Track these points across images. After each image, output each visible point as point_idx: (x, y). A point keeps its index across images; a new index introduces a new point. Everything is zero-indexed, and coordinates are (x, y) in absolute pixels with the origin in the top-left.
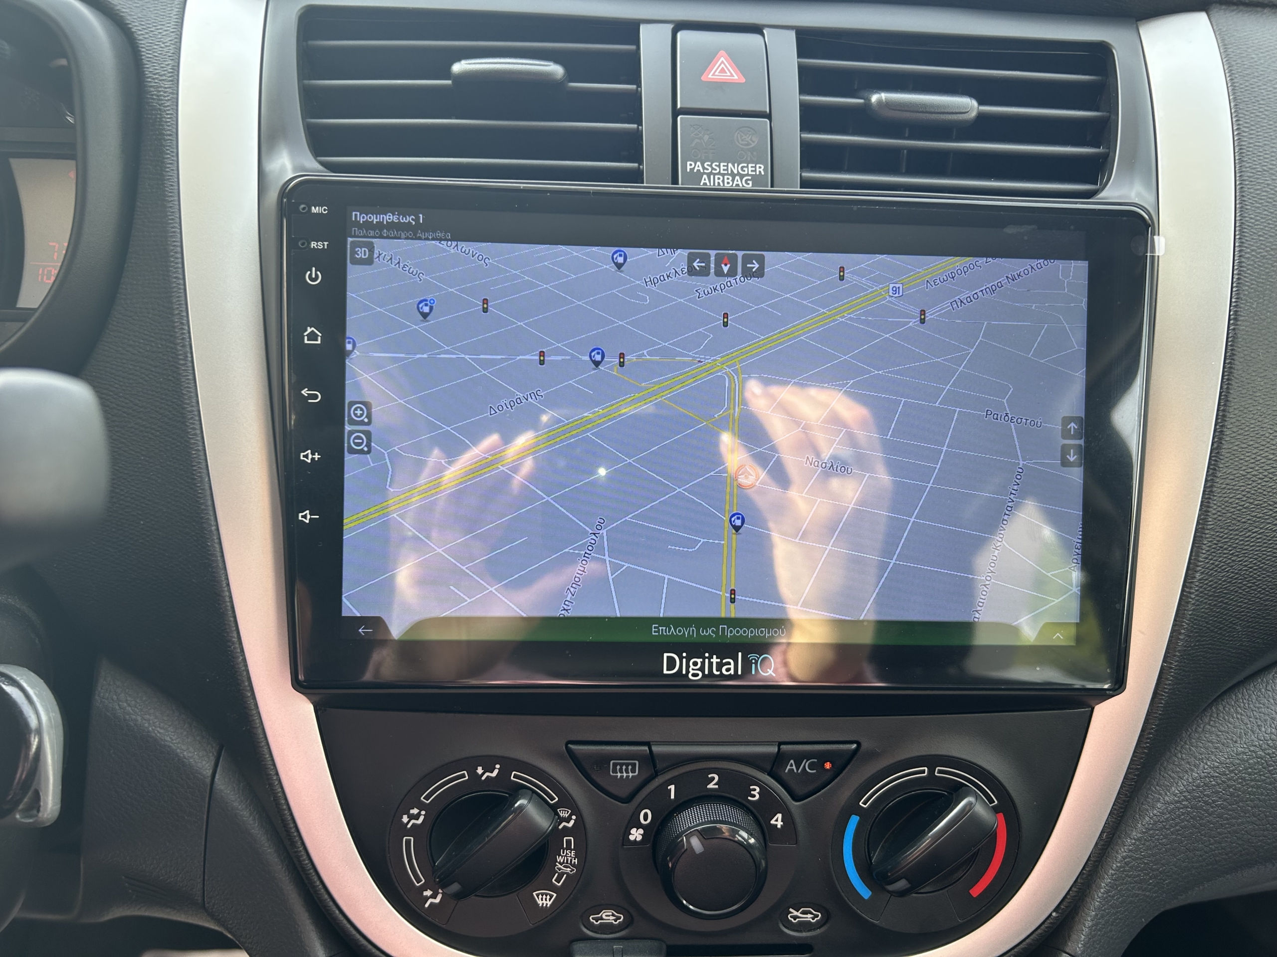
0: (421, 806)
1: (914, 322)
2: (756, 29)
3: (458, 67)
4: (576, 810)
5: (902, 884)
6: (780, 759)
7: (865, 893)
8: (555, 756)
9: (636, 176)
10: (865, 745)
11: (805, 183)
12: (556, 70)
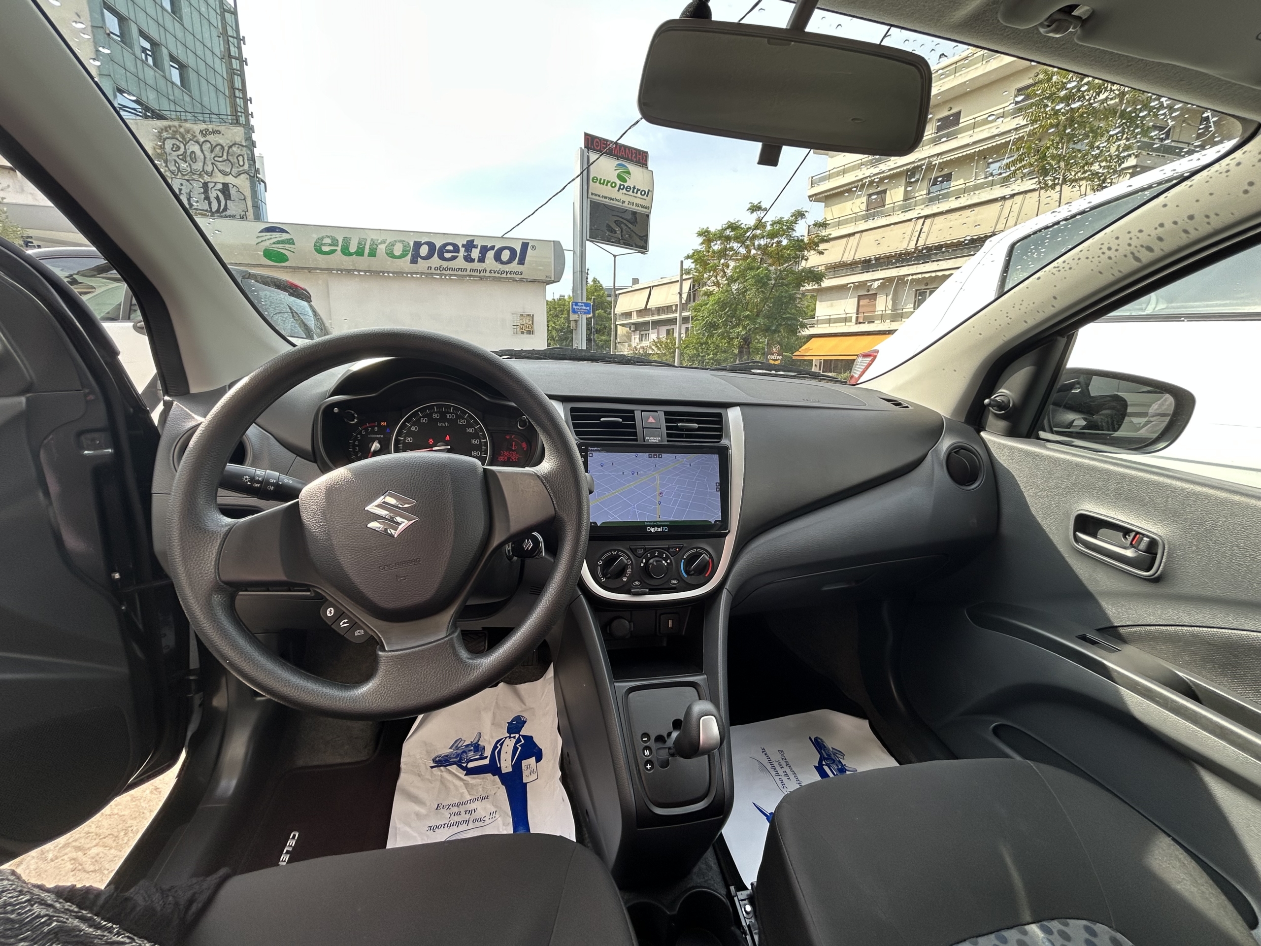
0: (601, 560)
1: (689, 466)
2: (656, 411)
3: (602, 419)
4: (631, 560)
5: (693, 572)
6: (669, 548)
7: (686, 576)
8: (627, 549)
9: (636, 440)
10: (685, 545)
11: (668, 441)
12: (621, 420)
